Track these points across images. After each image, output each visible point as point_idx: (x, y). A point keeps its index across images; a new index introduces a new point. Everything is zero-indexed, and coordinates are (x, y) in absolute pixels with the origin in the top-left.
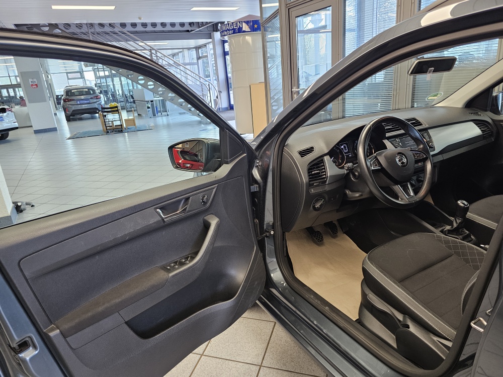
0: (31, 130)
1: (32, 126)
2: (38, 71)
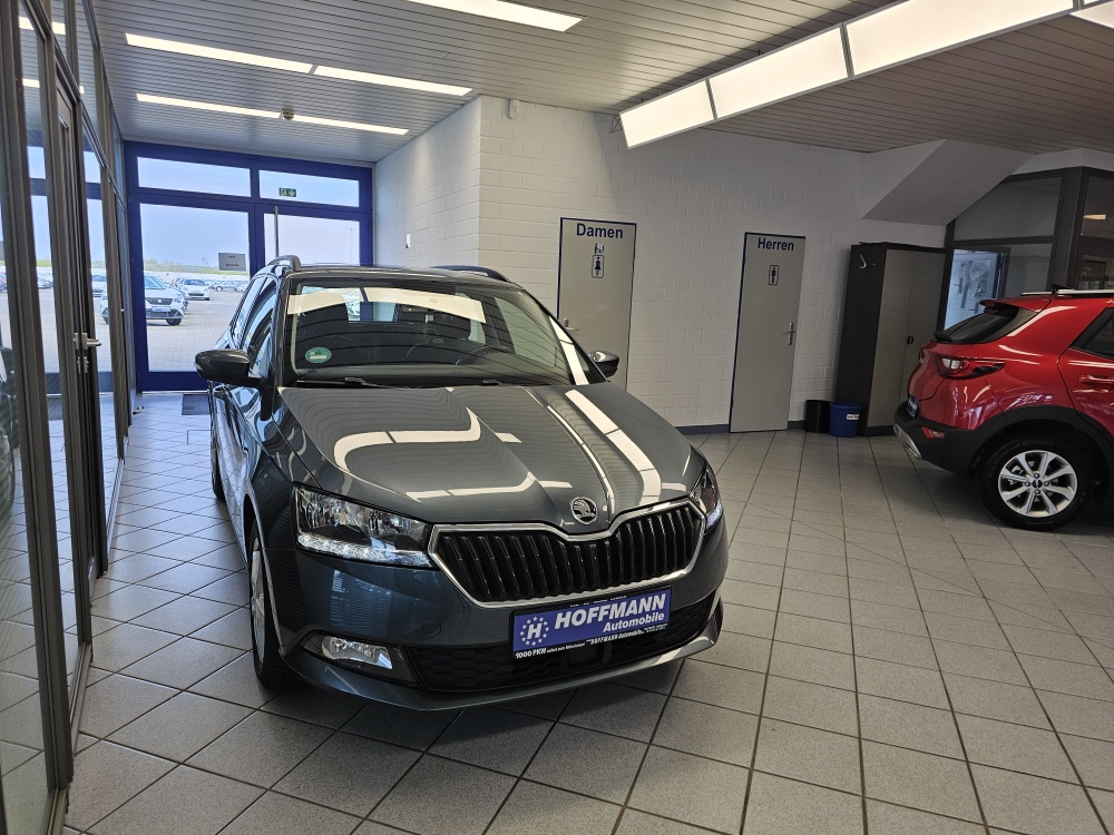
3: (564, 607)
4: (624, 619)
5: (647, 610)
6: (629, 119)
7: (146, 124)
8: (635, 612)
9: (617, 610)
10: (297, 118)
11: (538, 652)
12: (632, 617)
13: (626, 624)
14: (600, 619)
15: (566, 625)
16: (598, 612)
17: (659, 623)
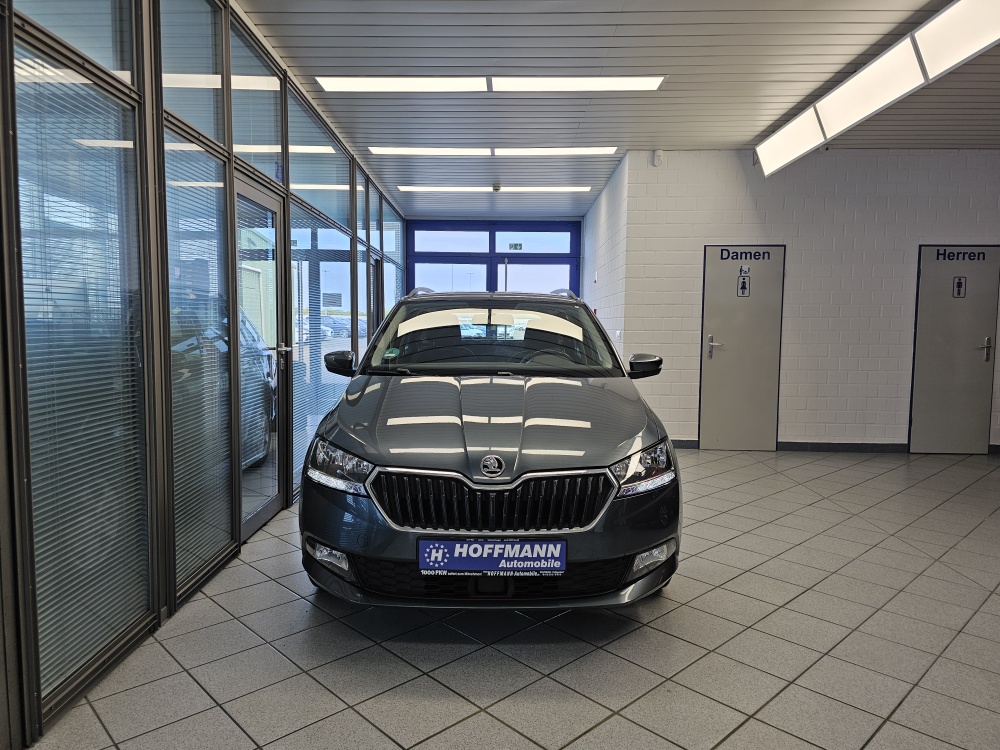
3: (462, 540)
4: (519, 559)
5: (542, 555)
6: (763, 150)
7: (422, 208)
8: (530, 556)
9: (511, 551)
10: (503, 189)
11: (440, 572)
12: (526, 559)
13: (521, 565)
14: (496, 555)
15: (464, 555)
16: (493, 549)
17: (554, 569)
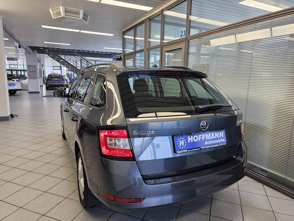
0: (27, 92)
1: (28, 90)
2: (36, 65)
